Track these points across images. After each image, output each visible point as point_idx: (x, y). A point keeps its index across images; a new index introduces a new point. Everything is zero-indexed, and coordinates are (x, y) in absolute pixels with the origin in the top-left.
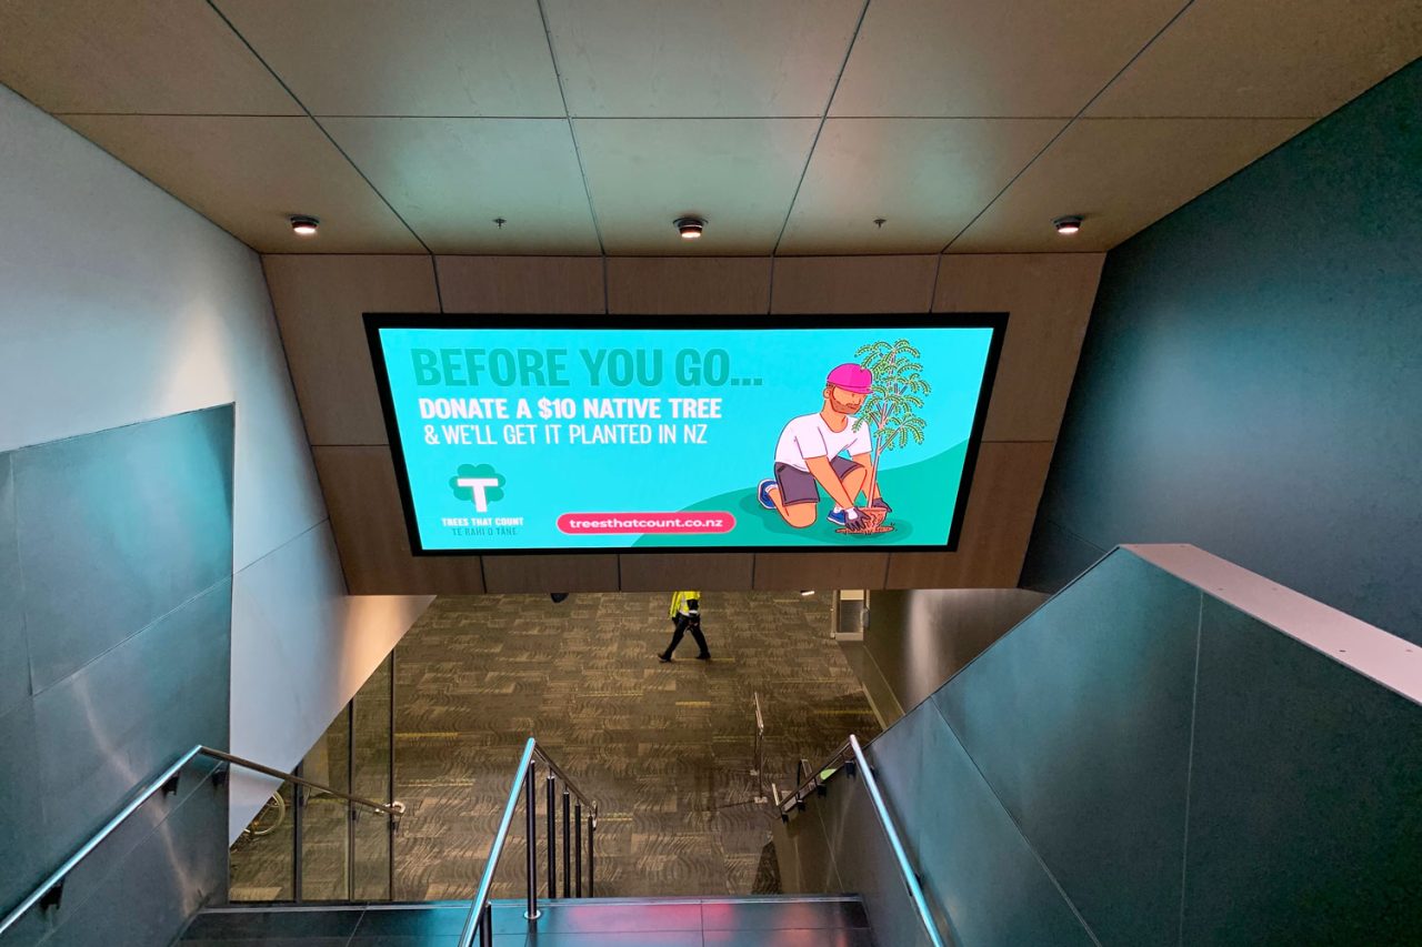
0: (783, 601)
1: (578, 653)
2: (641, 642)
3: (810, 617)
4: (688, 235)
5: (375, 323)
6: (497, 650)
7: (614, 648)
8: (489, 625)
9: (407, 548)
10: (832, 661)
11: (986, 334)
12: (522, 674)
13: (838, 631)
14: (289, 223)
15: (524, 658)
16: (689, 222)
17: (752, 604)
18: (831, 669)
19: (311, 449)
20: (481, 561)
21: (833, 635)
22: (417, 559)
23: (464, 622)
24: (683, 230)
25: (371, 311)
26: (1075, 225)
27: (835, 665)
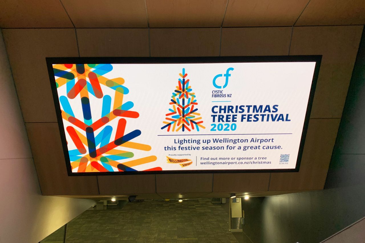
0: (212, 220)
1: (144, 237)
2: (166, 233)
3: (221, 225)
5: (51, 61)
7: (156, 235)
9: (66, 172)
10: (231, 239)
13: (231, 228)
17: (202, 221)
18: (231, 241)
19: (25, 124)
20: (97, 178)
21: (230, 230)
22: (70, 177)
23: (108, 227)
27: (232, 240)
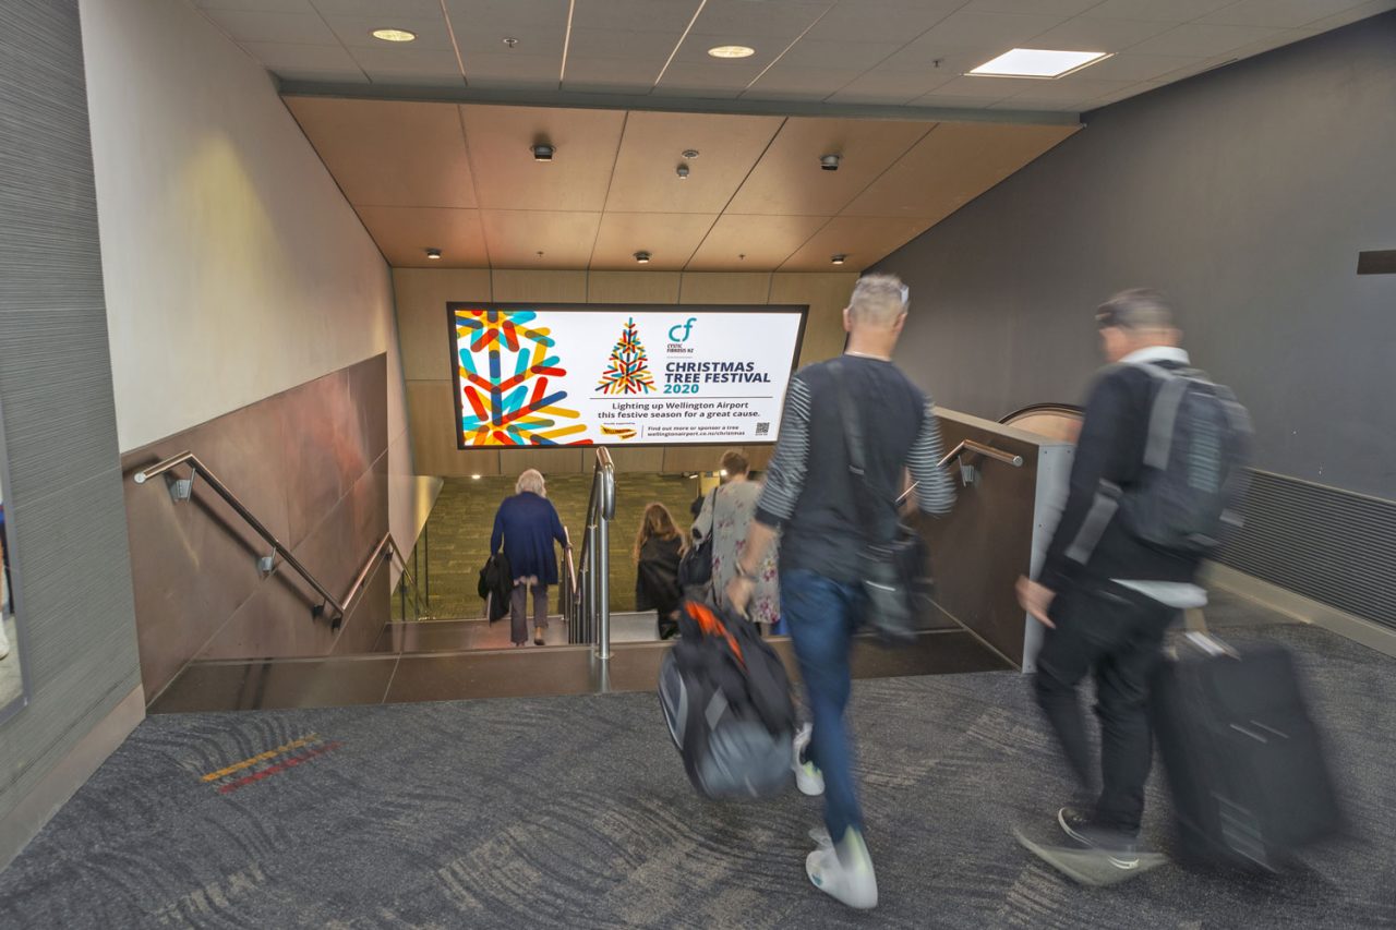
4: (641, 262)
5: (454, 306)
6: (452, 547)
8: (441, 532)
9: (455, 445)
11: (797, 317)
12: (473, 561)
14: (425, 254)
15: (473, 552)
16: (642, 255)
19: (405, 383)
20: (499, 452)
22: (460, 451)
24: (639, 259)
25: (453, 300)
26: (842, 260)
